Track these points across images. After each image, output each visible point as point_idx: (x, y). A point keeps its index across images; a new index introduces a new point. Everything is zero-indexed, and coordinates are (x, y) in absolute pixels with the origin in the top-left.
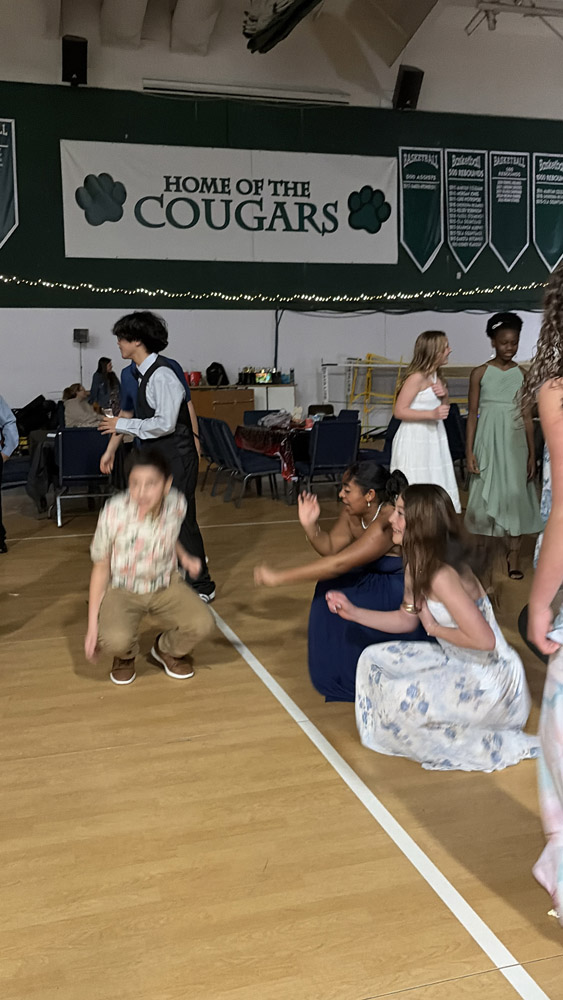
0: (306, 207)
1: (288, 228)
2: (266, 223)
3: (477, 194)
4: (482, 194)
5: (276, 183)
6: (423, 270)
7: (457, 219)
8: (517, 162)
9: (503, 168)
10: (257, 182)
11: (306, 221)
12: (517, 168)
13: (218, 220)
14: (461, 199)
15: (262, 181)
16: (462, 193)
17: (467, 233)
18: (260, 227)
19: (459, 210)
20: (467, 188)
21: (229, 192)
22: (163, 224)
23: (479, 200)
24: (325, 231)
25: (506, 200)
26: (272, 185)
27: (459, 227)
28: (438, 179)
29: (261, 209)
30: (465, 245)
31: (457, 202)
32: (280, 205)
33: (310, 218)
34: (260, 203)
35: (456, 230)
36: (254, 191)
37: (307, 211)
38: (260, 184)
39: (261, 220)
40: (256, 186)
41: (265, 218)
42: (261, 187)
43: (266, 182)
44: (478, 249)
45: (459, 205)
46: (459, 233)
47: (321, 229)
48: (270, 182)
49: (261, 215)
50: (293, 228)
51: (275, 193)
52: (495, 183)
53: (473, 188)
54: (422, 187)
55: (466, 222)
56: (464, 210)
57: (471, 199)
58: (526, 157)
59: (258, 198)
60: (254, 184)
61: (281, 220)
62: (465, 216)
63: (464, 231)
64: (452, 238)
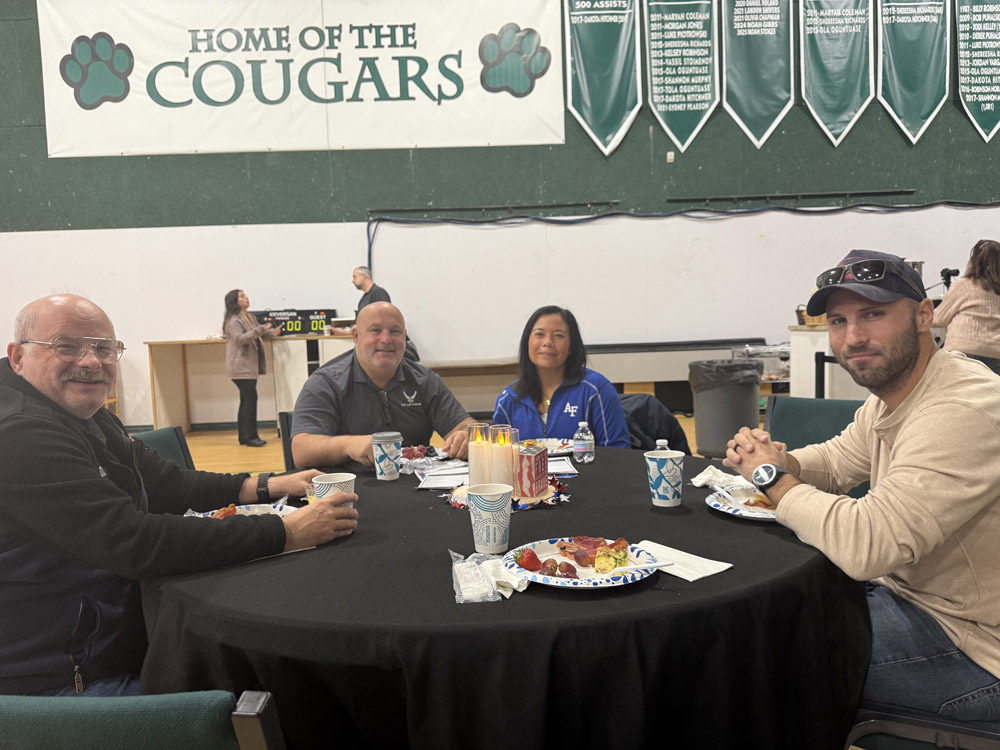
0: (410, 62)
1: (384, 95)
2: (348, 92)
3: (699, 25)
4: (708, 25)
5: (361, 29)
6: (607, 151)
7: (665, 67)
10: (331, 29)
11: (411, 85)
13: (273, 89)
14: (672, 35)
15: (340, 28)
16: (674, 26)
17: (683, 89)
18: (339, 97)
19: (668, 53)
20: (682, 17)
21: (288, 49)
22: (190, 101)
23: (704, 34)
24: (442, 96)
25: (750, 32)
26: (356, 32)
27: (669, 80)
28: (631, 6)
29: (339, 71)
30: (680, 107)
31: (664, 40)
32: (370, 63)
33: (418, 80)
34: (337, 62)
35: (664, 85)
36: (327, 43)
37: (413, 68)
38: (336, 33)
39: (338, 87)
40: (332, 35)
41: (346, 83)
42: (339, 38)
43: (346, 29)
44: (701, 113)
45: (668, 44)
46: (669, 90)
47: (436, 95)
48: (352, 28)
49: (339, 78)
50: (391, 95)
51: (361, 45)
53: (691, 15)
54: (604, 19)
55: (681, 71)
56: (677, 53)
57: (690, 34)
59: (333, 54)
60: (326, 32)
61: (372, 85)
62: (678, 62)
63: (678, 85)
64: (657, 99)
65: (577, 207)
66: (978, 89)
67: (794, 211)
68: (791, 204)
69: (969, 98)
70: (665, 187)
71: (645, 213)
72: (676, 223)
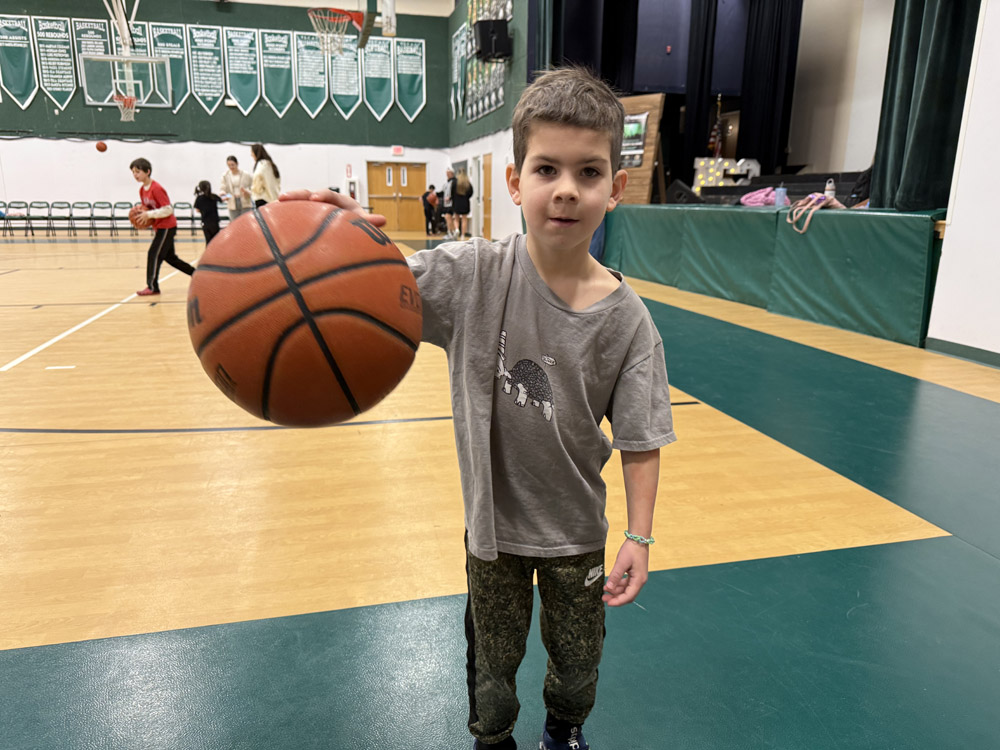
3: (65, 51)
4: (68, 51)
6: (23, 107)
7: (48, 69)
8: (97, 27)
9: (85, 31)
12: (97, 32)
14: (51, 55)
16: (51, 51)
17: (59, 81)
19: (50, 63)
20: (54, 46)
23: (67, 55)
25: (90, 56)
27: (52, 76)
28: (28, 40)
30: (59, 89)
31: (46, 57)
35: (48, 78)
44: (69, 93)
45: (49, 59)
46: (52, 80)
52: (79, 43)
53: (59, 46)
54: (15, 45)
55: (57, 72)
56: (54, 63)
57: (60, 55)
58: (105, 24)
62: (55, 68)
63: (57, 79)
64: (46, 85)
65: (11, 133)
66: (204, 90)
67: (121, 140)
68: (119, 137)
69: (200, 94)
70: (56, 126)
71: (46, 136)
72: (63, 142)
